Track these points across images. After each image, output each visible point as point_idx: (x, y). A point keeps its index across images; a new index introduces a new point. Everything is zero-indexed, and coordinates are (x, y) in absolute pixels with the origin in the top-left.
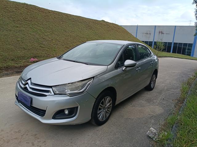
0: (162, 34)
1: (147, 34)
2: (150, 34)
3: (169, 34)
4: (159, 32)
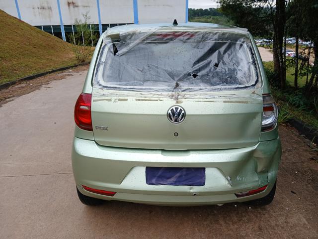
0: (76, 8)
1: (43, 8)
2: (50, 8)
3: (89, 7)
4: (67, 3)
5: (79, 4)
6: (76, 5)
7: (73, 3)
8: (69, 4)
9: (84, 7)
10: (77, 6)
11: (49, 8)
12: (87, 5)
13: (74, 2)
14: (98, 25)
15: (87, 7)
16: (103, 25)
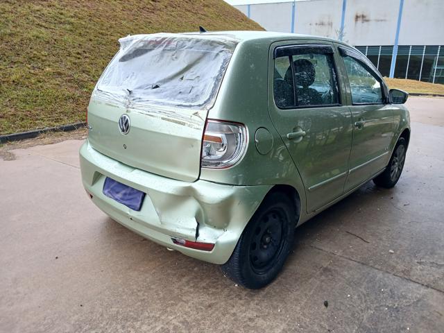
1: (322, 24)
3: (385, 20)
4: (354, 16)
5: (372, 16)
6: (367, 18)
7: (363, 16)
8: (357, 17)
9: (378, 21)
10: (367, 21)
11: (329, 24)
12: (382, 18)
13: (365, 14)
14: (393, 46)
15: (382, 20)
16: (400, 47)
